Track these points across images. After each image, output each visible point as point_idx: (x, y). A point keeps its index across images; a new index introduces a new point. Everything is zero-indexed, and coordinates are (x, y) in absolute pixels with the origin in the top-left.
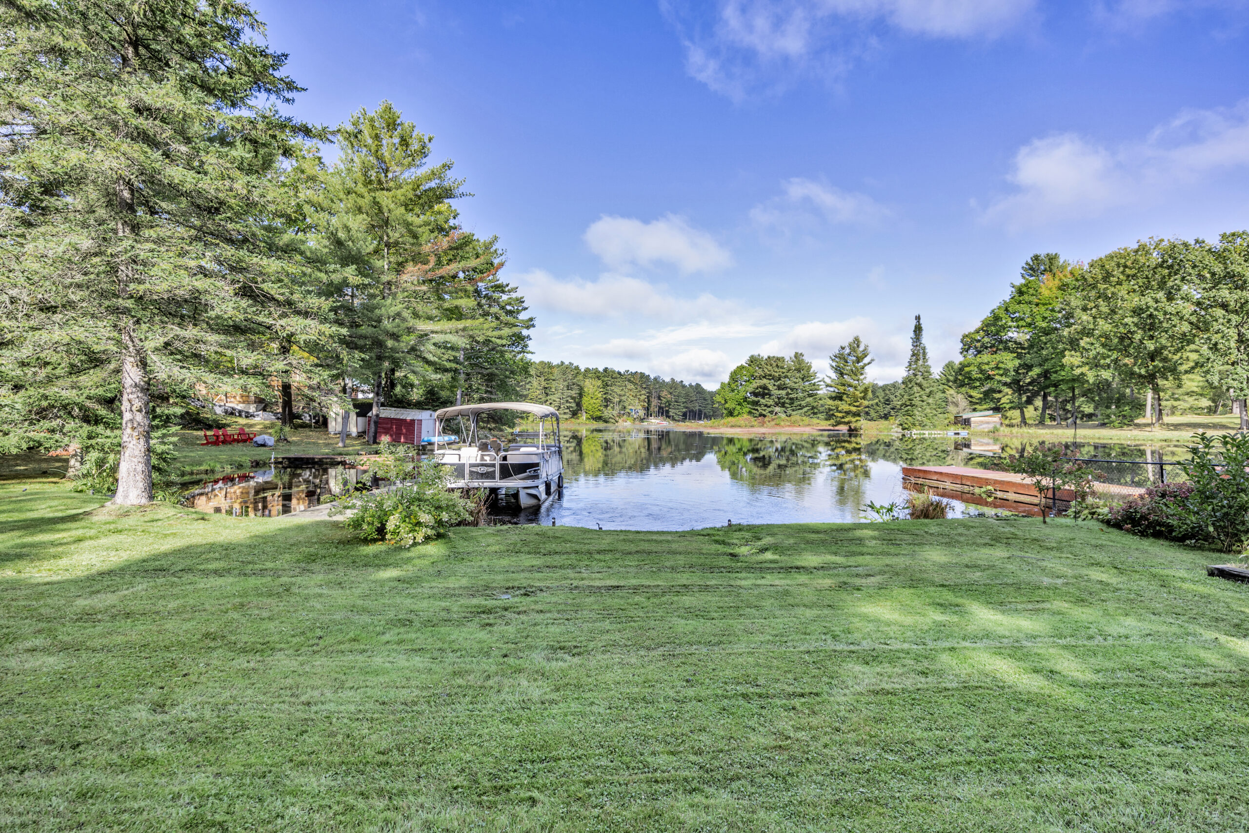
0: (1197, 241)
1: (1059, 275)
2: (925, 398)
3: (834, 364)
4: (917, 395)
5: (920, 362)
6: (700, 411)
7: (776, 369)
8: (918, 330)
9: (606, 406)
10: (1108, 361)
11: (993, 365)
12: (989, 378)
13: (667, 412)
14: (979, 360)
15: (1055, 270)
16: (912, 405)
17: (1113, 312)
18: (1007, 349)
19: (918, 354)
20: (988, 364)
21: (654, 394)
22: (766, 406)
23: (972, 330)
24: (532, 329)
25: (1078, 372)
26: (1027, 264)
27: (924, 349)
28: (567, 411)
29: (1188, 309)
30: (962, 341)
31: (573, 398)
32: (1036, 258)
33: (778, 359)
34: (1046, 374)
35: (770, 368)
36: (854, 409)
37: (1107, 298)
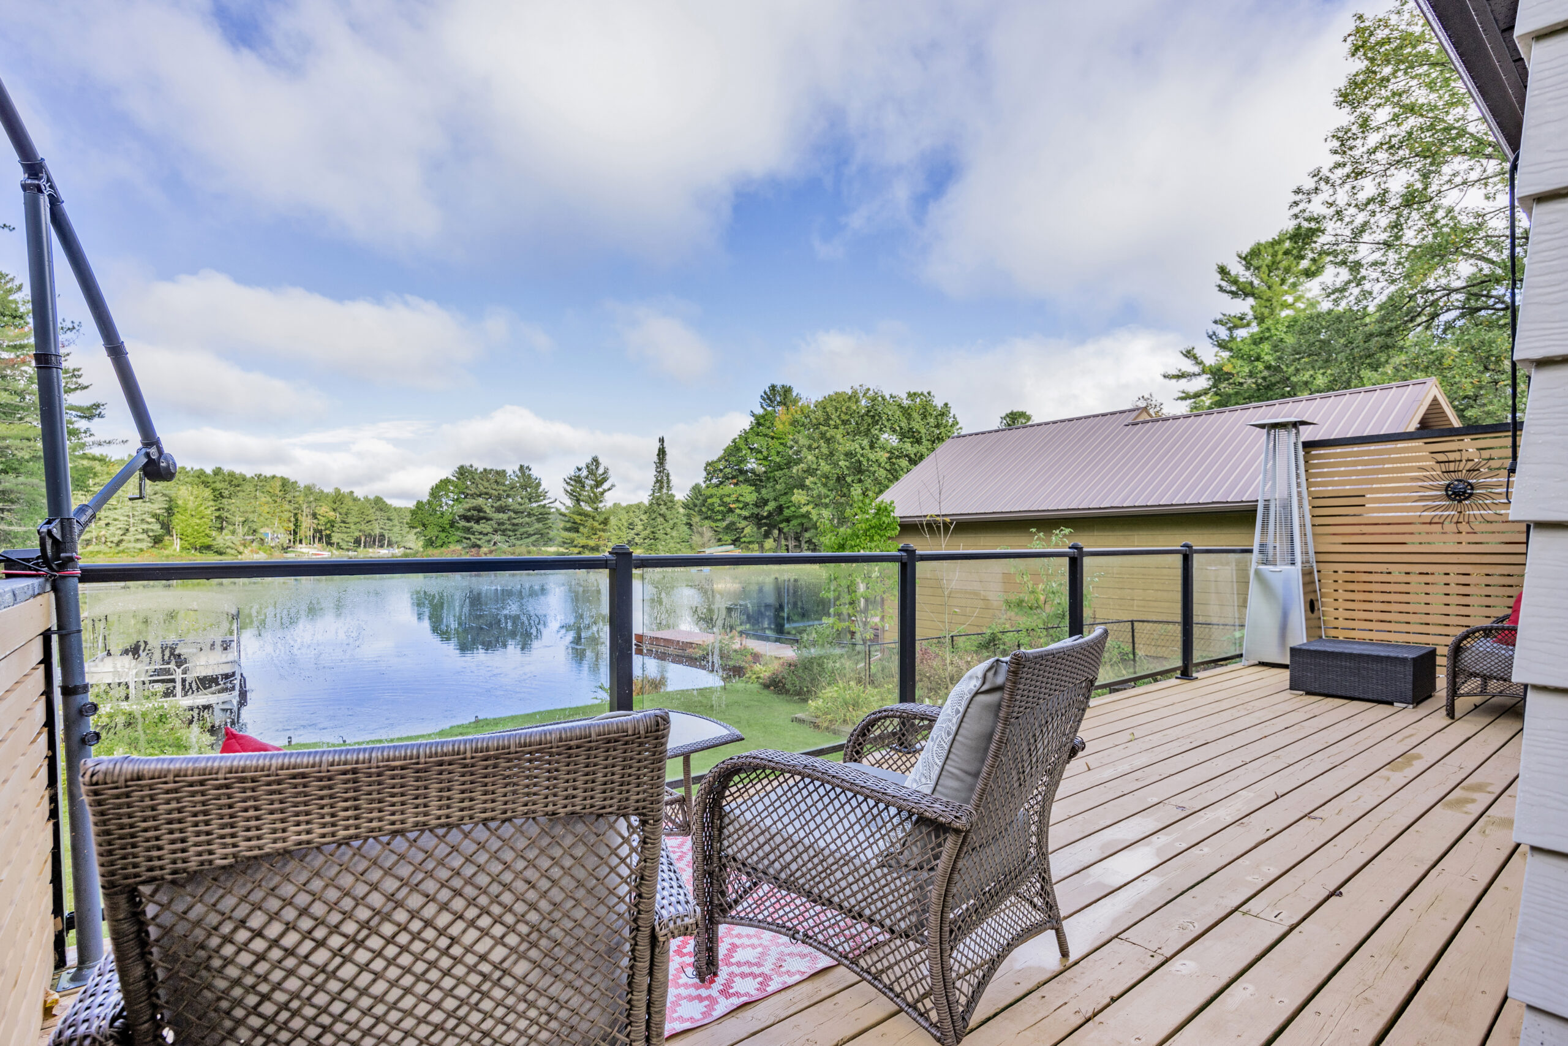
0: (891, 396)
1: (792, 409)
2: (669, 530)
3: (569, 488)
4: (660, 527)
5: (664, 491)
6: (382, 536)
7: (495, 487)
8: (662, 453)
9: (222, 529)
10: (827, 501)
11: (734, 497)
12: (731, 510)
13: (329, 536)
14: (721, 491)
15: (788, 403)
16: (655, 539)
17: (832, 454)
18: (746, 481)
19: (662, 480)
20: (729, 496)
21: (306, 511)
22: (481, 533)
23: (715, 458)
24: (96, 420)
25: (804, 510)
26: (765, 393)
27: (668, 475)
28: (144, 536)
29: (883, 456)
30: (706, 469)
31: (156, 516)
32: (773, 388)
33: (497, 473)
34: (780, 509)
35: (486, 484)
36: (592, 543)
37: (828, 441)
